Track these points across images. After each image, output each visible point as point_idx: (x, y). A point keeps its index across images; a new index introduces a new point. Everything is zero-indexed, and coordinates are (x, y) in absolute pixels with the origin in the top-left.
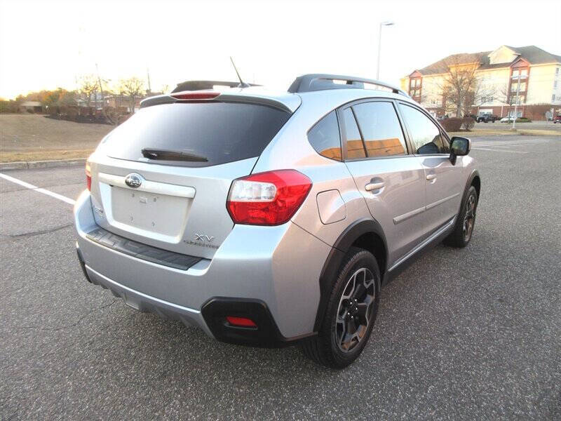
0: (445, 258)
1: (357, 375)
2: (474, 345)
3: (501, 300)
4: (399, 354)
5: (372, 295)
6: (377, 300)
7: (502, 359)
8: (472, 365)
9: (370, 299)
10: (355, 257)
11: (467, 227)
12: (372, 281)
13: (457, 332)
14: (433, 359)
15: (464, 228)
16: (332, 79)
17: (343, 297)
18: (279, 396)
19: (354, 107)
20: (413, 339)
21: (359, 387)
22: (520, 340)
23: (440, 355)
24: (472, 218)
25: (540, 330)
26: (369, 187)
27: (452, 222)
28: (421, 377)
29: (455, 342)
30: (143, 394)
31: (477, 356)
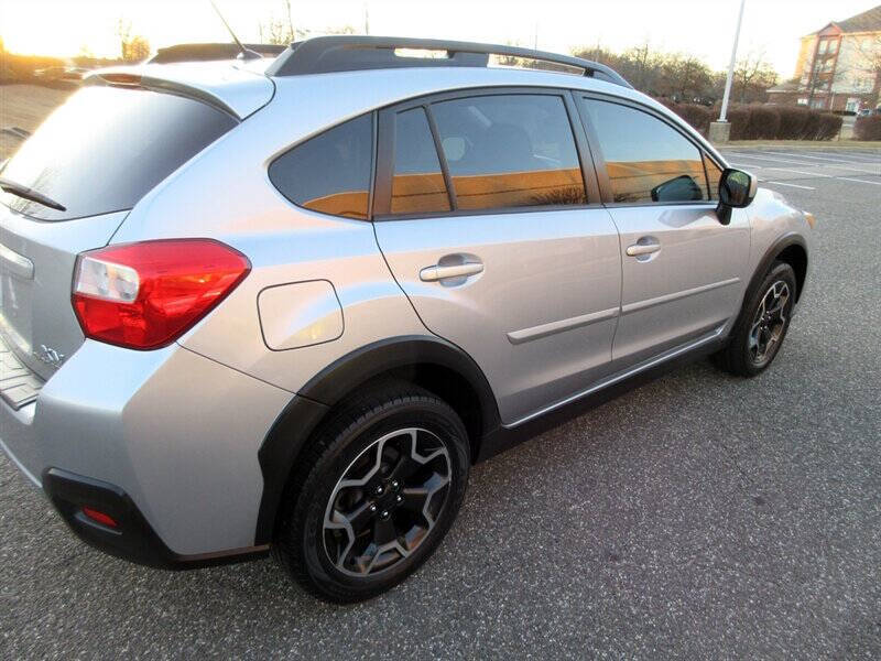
0: (703, 394)
1: (379, 619)
2: (643, 592)
3: (759, 501)
4: (487, 587)
5: (444, 473)
6: (458, 484)
7: (681, 632)
8: (611, 637)
9: (438, 482)
10: (378, 410)
11: (763, 339)
12: (444, 451)
13: (627, 558)
14: (546, 610)
15: (753, 342)
16: (393, 48)
17: (340, 484)
18: (215, 639)
19: (431, 108)
20: (531, 560)
21: (367, 645)
22: (746, 595)
23: (563, 604)
24: (779, 322)
25: (804, 579)
26: (430, 274)
27: (719, 331)
28: (497, 644)
29: (608, 581)
30: (14, 591)
31: (635, 618)
